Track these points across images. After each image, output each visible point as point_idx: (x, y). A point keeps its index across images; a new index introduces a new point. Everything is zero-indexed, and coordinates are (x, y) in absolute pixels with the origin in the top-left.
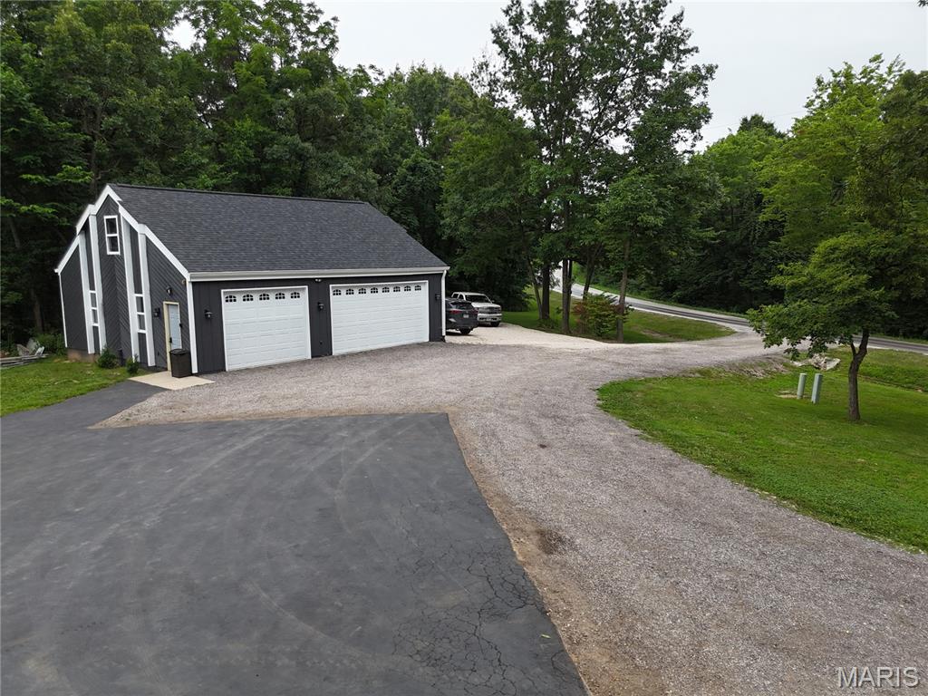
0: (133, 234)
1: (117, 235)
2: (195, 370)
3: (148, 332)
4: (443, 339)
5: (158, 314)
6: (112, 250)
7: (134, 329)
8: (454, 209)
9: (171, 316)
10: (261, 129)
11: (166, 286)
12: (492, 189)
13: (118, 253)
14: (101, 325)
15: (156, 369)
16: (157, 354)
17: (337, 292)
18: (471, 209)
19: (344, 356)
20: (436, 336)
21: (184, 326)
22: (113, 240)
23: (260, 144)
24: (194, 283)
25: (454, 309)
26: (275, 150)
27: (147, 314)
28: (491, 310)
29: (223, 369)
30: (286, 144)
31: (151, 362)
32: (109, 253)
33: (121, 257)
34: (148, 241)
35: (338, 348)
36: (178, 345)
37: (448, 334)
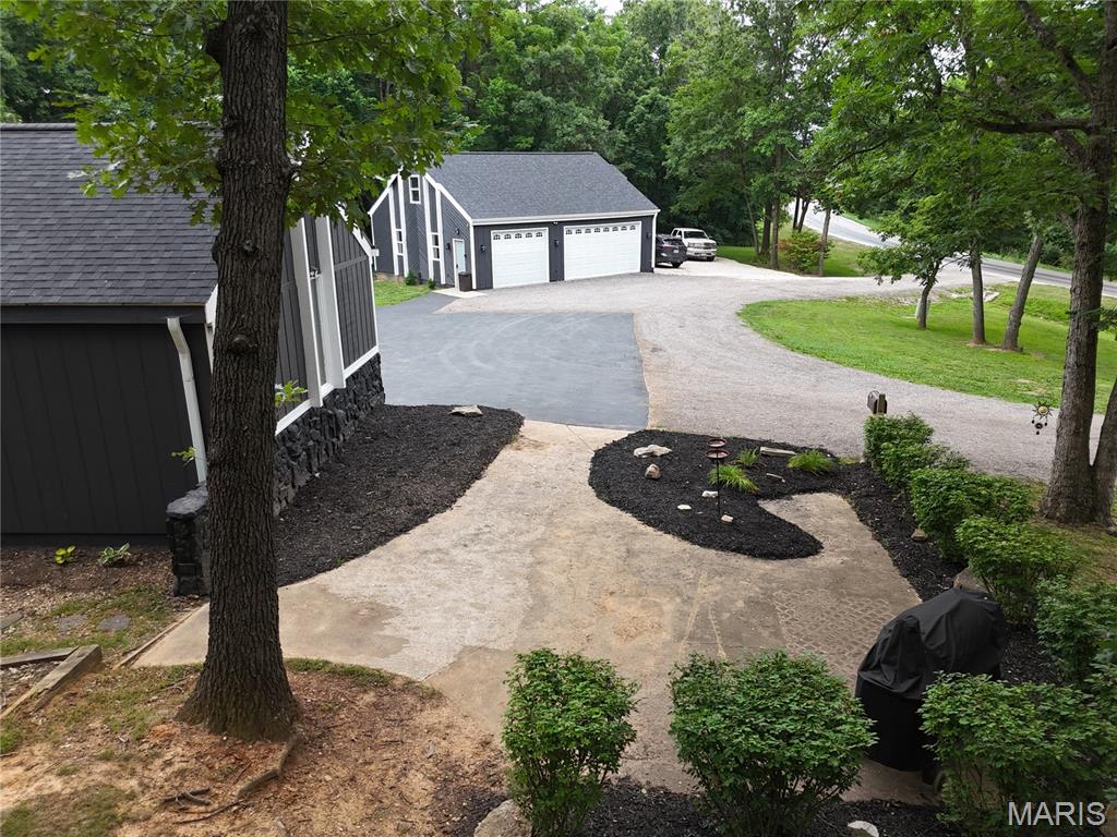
0: (432, 190)
1: (419, 189)
2: (474, 287)
3: (441, 260)
4: (652, 271)
5: (449, 247)
6: (414, 200)
7: (431, 257)
8: (676, 150)
9: (458, 248)
10: (510, 86)
11: (455, 227)
12: (710, 132)
13: (419, 202)
14: (405, 255)
15: (446, 286)
16: (447, 276)
17: (569, 232)
18: (691, 152)
19: (573, 281)
20: (646, 268)
21: (467, 256)
22: (416, 194)
23: (509, 99)
24: (475, 227)
25: (666, 245)
26: (521, 105)
27: (441, 246)
28: (707, 246)
29: (491, 287)
30: (530, 99)
31: (443, 282)
32: (412, 202)
33: (422, 206)
34: (442, 195)
35: (568, 276)
36: (463, 269)
37: (657, 266)
